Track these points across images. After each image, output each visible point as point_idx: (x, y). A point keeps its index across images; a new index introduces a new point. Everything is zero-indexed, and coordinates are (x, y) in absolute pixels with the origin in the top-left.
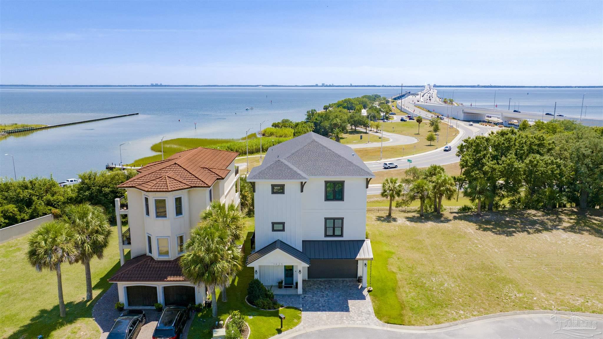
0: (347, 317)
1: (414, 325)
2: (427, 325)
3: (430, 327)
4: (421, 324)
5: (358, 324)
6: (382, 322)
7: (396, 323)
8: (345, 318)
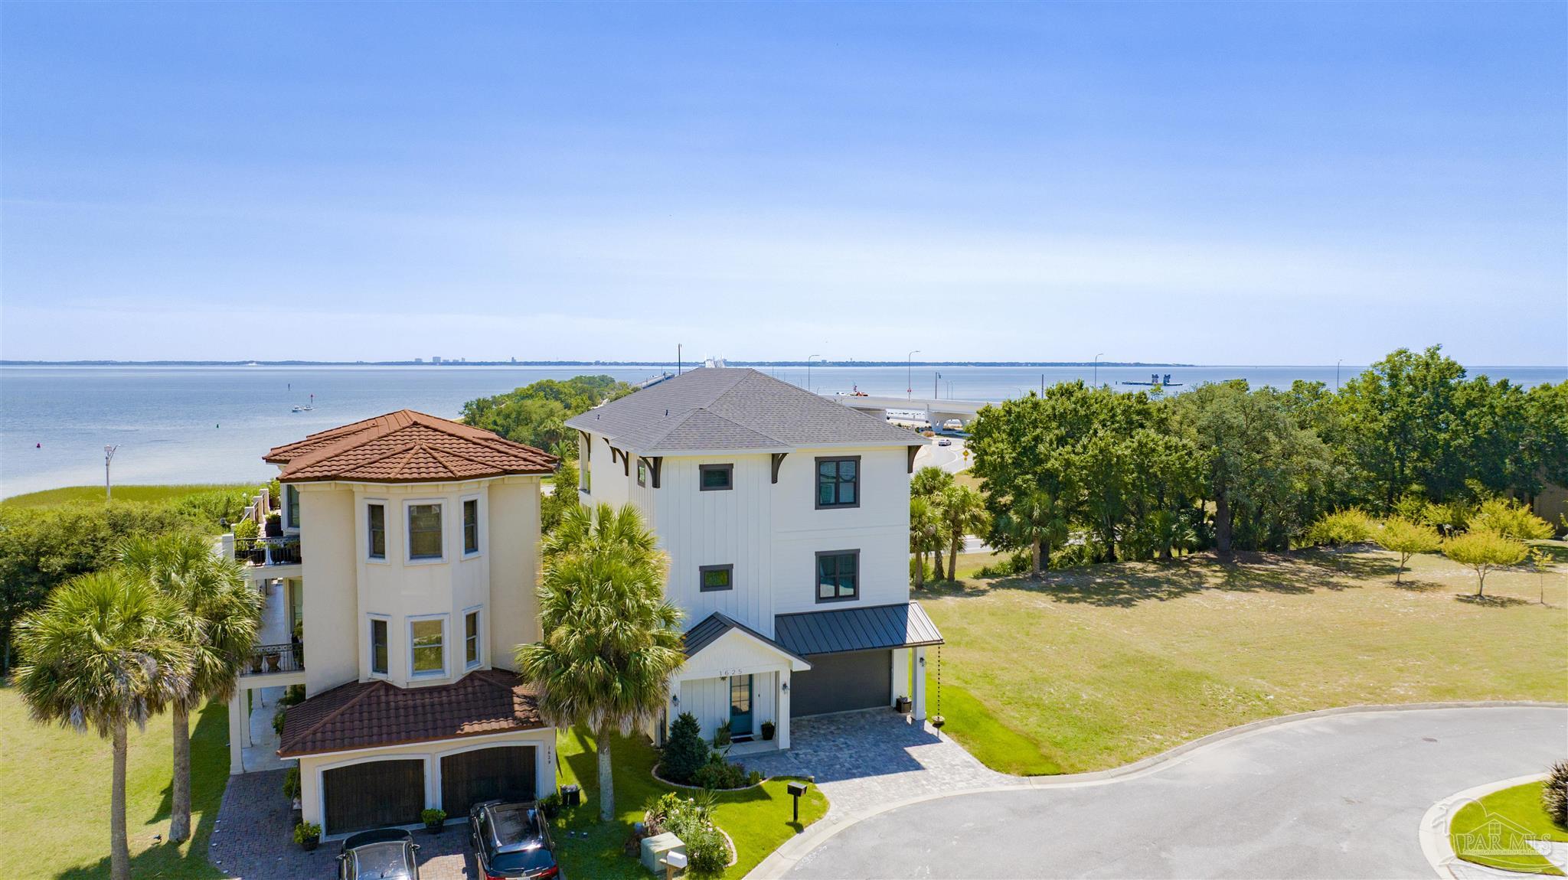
0: (926, 780)
1: (1085, 771)
2: (1111, 767)
3: (1119, 770)
4: (1098, 767)
5: (962, 788)
6: (1013, 777)
7: (1047, 772)
8: (924, 782)
